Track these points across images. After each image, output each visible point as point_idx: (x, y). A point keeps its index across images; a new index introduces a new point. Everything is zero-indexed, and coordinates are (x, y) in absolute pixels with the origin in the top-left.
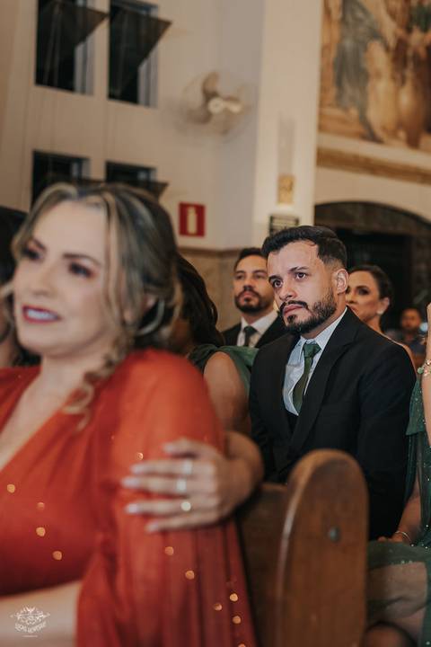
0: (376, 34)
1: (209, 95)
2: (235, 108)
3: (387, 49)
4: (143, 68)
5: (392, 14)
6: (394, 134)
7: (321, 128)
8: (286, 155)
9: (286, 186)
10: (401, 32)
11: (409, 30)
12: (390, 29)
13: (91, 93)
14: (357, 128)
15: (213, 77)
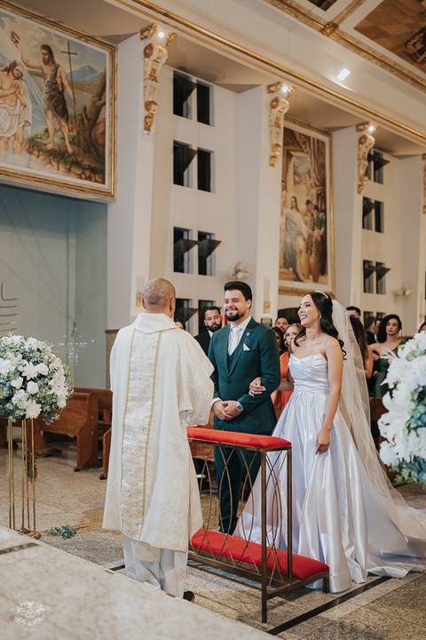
0: (300, 234)
1: (237, 271)
2: (247, 275)
3: (304, 239)
4: (208, 259)
5: (306, 224)
6: (308, 278)
7: (280, 278)
8: (267, 293)
9: (267, 306)
10: (310, 231)
11: (313, 230)
12: (305, 230)
13: (192, 273)
14: (292, 276)
15: (239, 263)
